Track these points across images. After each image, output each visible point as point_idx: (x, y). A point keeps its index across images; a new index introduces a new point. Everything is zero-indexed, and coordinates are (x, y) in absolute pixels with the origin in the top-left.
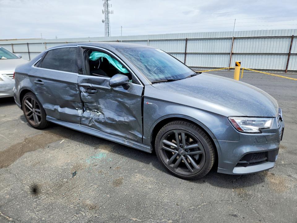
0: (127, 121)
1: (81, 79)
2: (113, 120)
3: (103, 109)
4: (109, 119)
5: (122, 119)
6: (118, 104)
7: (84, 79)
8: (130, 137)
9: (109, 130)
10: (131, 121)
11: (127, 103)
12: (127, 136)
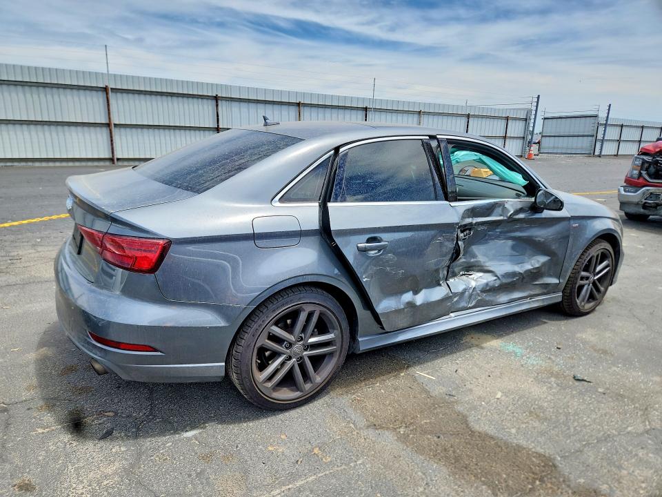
0: (537, 266)
1: (461, 211)
2: (514, 274)
3: (484, 262)
4: (507, 275)
5: (528, 267)
6: (514, 243)
7: (468, 210)
8: (537, 292)
9: (504, 298)
10: (544, 264)
11: (539, 236)
12: (532, 293)
